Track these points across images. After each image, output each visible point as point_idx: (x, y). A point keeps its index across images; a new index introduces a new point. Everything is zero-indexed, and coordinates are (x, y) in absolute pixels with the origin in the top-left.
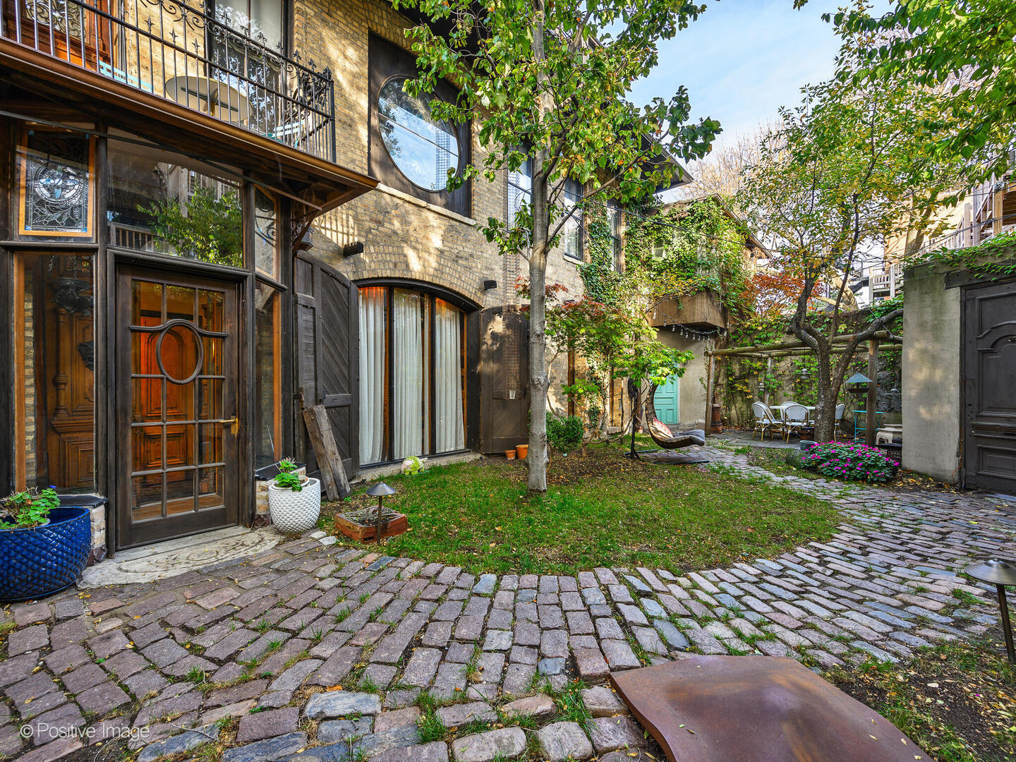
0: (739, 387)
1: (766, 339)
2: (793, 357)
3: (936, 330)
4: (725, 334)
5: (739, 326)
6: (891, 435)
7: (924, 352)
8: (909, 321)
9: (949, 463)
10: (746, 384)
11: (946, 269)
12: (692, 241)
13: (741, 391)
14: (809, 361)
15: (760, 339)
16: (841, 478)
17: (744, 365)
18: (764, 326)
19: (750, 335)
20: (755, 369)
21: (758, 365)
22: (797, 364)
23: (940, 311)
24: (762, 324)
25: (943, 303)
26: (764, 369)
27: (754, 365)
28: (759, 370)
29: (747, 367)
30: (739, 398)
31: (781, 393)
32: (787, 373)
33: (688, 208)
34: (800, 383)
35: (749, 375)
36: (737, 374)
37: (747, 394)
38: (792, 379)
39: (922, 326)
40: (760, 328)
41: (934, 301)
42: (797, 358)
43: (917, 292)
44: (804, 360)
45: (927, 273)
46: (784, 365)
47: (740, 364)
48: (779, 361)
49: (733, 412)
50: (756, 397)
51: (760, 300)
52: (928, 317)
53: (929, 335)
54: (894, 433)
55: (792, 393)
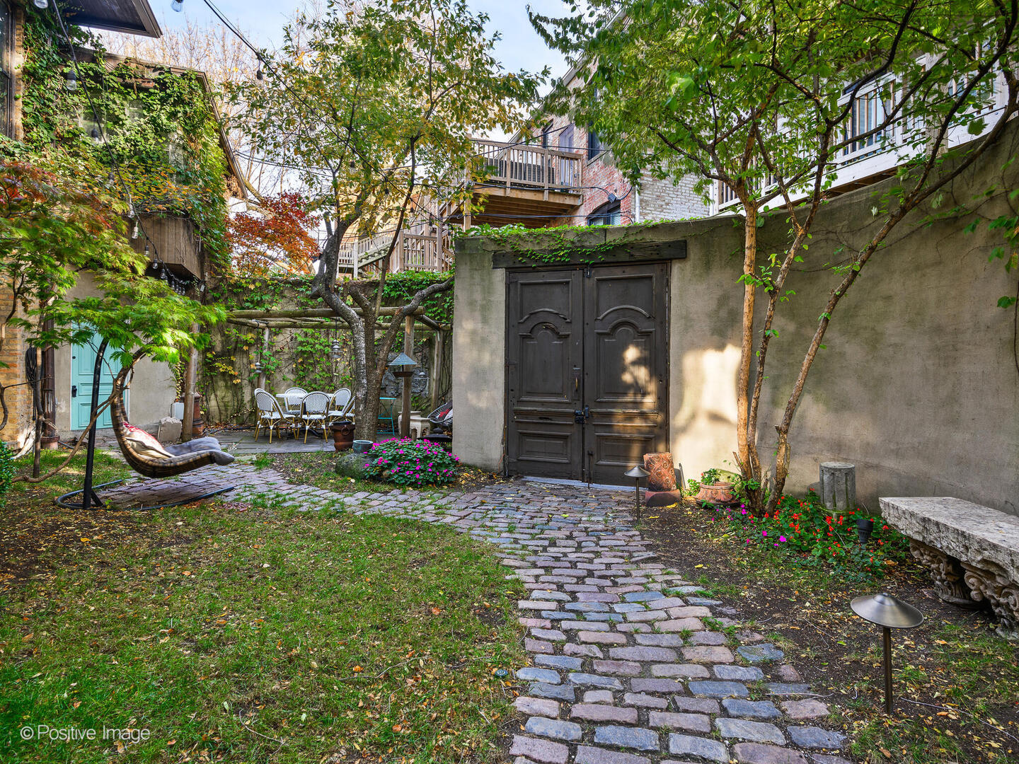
0: (222, 367)
1: (260, 303)
2: (293, 330)
3: (485, 309)
4: (203, 287)
5: (221, 280)
6: (420, 424)
7: (473, 333)
8: (460, 297)
9: (494, 452)
10: (232, 363)
11: (493, 247)
12: (161, 131)
13: (224, 374)
14: (313, 336)
15: (252, 302)
16: (414, 485)
17: (228, 336)
18: (258, 284)
19: (236, 294)
20: (246, 343)
21: (249, 337)
22: (300, 339)
23: (488, 290)
24: (254, 282)
25: (491, 283)
26: (259, 341)
27: (243, 337)
28: (250, 345)
29: (233, 339)
30: (221, 383)
31: (278, 377)
32: (286, 350)
33: (155, 75)
34: (302, 363)
35: (236, 350)
36: (219, 349)
37: (232, 377)
38: (292, 359)
39: (472, 303)
40: (252, 287)
41: (483, 280)
42: (299, 331)
43: (468, 267)
44: (306, 335)
45: (477, 249)
46: (283, 339)
47: (223, 335)
48: (276, 334)
49: (213, 403)
50: (246, 382)
51: (238, 250)
52: (478, 296)
53: (477, 314)
54: (422, 421)
55: (292, 377)
